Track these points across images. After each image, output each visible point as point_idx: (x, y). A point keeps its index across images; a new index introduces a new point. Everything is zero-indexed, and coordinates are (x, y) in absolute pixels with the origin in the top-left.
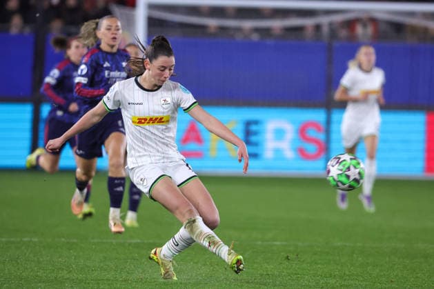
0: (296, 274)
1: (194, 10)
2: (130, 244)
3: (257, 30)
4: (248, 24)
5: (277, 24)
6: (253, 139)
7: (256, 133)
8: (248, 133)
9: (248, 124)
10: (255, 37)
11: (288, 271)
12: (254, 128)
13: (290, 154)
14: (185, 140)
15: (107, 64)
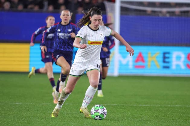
0: (185, 119)
1: (141, 4)
2: (112, 106)
3: (168, 12)
4: (164, 10)
5: (177, 10)
6: (167, 60)
7: (168, 58)
8: (164, 58)
9: (164, 54)
10: (168, 15)
11: (182, 118)
12: (167, 55)
13: (183, 67)
14: (137, 61)
15: (59, 30)
